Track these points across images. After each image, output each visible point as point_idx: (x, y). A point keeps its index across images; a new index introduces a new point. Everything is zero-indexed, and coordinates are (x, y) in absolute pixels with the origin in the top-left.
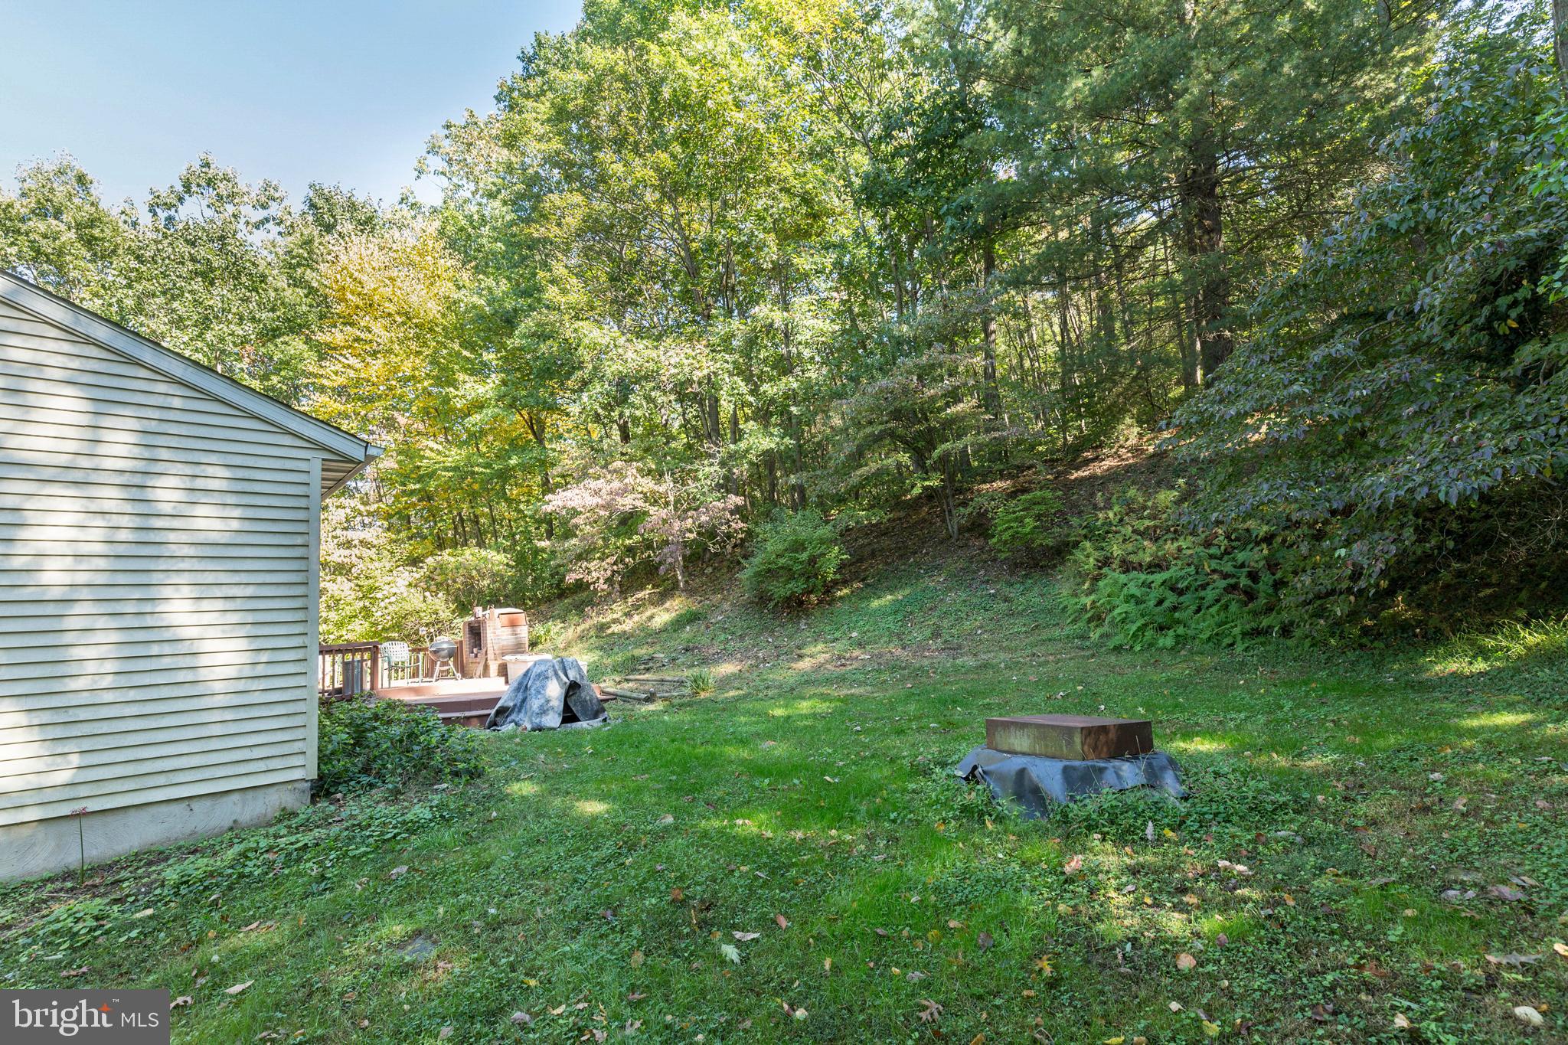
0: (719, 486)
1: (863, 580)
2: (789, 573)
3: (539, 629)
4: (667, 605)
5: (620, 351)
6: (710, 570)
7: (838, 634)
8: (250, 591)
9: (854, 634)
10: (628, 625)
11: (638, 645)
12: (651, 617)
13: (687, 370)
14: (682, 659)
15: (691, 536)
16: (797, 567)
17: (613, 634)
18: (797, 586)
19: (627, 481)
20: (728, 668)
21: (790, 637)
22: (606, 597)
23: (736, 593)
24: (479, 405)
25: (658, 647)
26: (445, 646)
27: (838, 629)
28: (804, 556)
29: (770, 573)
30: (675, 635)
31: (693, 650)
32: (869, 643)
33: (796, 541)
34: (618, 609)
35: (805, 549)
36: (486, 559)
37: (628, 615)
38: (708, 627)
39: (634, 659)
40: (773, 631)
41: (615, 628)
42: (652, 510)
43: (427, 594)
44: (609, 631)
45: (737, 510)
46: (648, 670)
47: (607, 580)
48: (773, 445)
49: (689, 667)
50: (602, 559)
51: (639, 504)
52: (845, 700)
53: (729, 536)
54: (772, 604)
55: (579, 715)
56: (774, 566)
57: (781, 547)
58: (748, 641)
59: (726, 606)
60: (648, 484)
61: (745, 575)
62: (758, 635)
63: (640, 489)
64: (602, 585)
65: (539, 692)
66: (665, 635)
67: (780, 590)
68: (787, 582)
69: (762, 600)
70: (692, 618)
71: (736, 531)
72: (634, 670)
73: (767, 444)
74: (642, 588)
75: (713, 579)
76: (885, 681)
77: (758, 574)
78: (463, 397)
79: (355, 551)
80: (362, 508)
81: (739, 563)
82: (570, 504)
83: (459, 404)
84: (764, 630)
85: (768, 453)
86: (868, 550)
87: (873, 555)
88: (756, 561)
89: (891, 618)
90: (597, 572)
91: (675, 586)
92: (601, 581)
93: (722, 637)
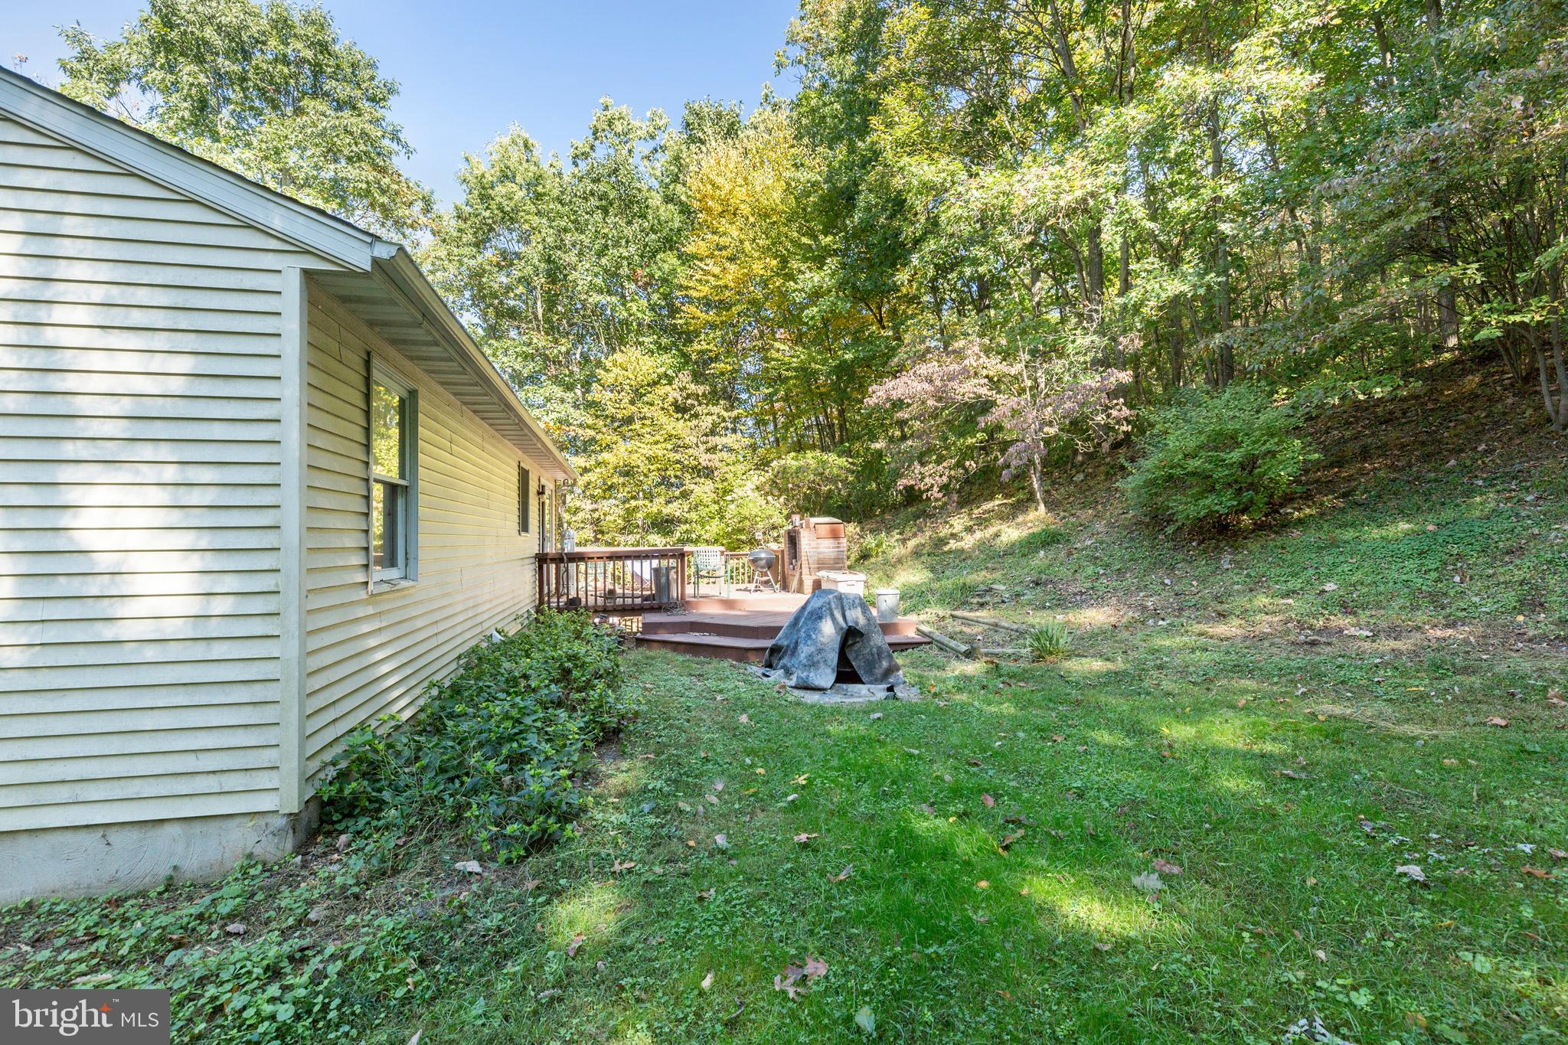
0: (1095, 362)
1: (1345, 495)
2: (1207, 484)
3: (870, 541)
4: (1020, 519)
5: (960, 189)
6: (1081, 476)
7: (1295, 584)
8: (209, 497)
9: (1330, 587)
10: (968, 542)
11: (975, 569)
12: (997, 535)
13: (1049, 197)
14: (1029, 596)
15: (1052, 431)
16: (1220, 473)
17: (950, 552)
18: (1221, 503)
19: (967, 362)
20: (1095, 616)
21: (1203, 580)
22: (942, 508)
23: (1115, 509)
24: (816, 295)
25: (998, 575)
26: (763, 555)
27: (1295, 575)
28: (1236, 455)
29: (1172, 481)
30: (1024, 562)
31: (1045, 584)
32: (1364, 607)
33: (1220, 433)
34: (958, 523)
35: (1238, 445)
36: (824, 463)
37: (969, 530)
38: (1070, 554)
39: (966, 589)
40: (1172, 568)
41: (953, 545)
42: (1000, 399)
43: (770, 498)
44: (946, 548)
45: (1121, 391)
46: (982, 605)
47: (944, 488)
48: (1185, 288)
49: (1037, 608)
50: (938, 462)
51: (984, 391)
52: (1335, 733)
53: (1108, 428)
54: (1170, 530)
55: (861, 673)
56: (1178, 471)
57: (1192, 444)
58: (1130, 579)
59: (1100, 526)
60: (995, 365)
61: (1130, 483)
62: (1147, 572)
63: (985, 372)
64: (935, 493)
65: (809, 636)
66: (1010, 560)
67: (1187, 507)
68: (1201, 495)
69: (1156, 520)
70: (1048, 540)
71: (1118, 422)
72: (964, 603)
73: (1175, 287)
74: (992, 498)
75: (1084, 489)
76: (1422, 697)
77: (1151, 483)
78: (803, 290)
79: (719, 455)
80: (726, 414)
81: (1123, 468)
82: (895, 395)
83: (799, 298)
84: (1158, 563)
85: (1176, 300)
86: (1353, 447)
87: (1365, 454)
88: (1147, 464)
89: (1410, 564)
90: (931, 477)
91: (1031, 498)
92: (936, 489)
93: (1090, 570)
